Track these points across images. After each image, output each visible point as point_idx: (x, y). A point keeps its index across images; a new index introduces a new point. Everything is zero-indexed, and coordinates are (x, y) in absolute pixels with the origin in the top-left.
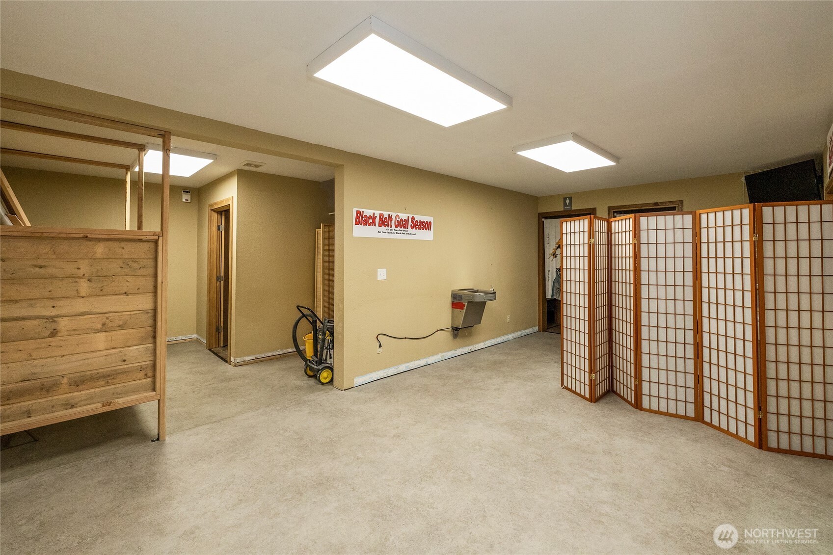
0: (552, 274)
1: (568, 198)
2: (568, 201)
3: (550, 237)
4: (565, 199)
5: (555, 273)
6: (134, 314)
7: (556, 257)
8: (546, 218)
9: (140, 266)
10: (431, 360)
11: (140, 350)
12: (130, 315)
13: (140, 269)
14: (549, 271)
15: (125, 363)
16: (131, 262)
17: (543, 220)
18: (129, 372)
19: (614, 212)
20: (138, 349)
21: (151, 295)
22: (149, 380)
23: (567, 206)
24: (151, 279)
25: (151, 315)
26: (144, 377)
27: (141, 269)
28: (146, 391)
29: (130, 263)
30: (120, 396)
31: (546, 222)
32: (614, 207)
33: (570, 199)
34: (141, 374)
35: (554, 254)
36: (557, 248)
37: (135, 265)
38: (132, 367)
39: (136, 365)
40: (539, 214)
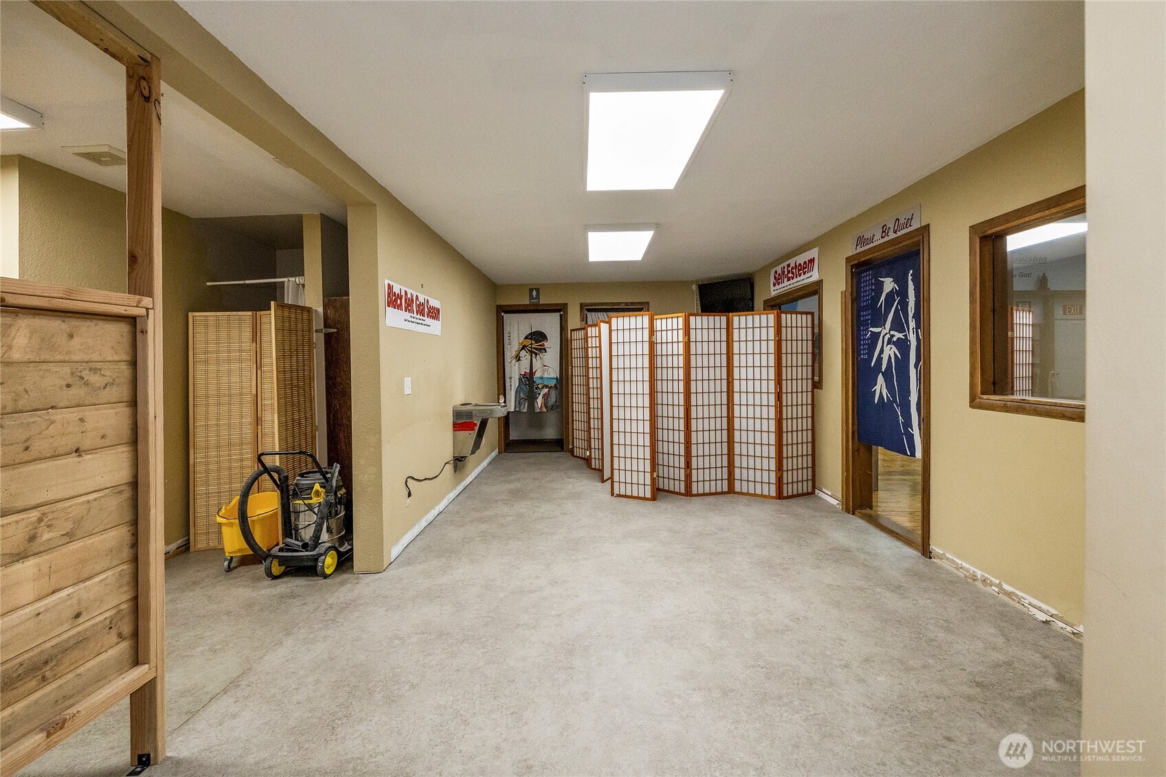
0: (515, 382)
1: (534, 290)
2: (534, 293)
3: (512, 336)
4: (531, 290)
5: (518, 380)
6: (95, 500)
7: (519, 360)
8: (506, 312)
9: (106, 380)
10: (441, 507)
11: (108, 581)
12: (88, 502)
13: (104, 388)
14: (511, 378)
15: (81, 620)
16: (87, 372)
17: (503, 314)
18: (87, 639)
19: (587, 310)
20: (104, 580)
21: (125, 449)
22: (125, 645)
23: (534, 299)
24: (124, 411)
25: (127, 493)
26: (116, 641)
27: (108, 387)
28: (121, 671)
29: (85, 374)
30: (72, 701)
31: (506, 316)
32: (587, 305)
33: (538, 290)
34: (113, 637)
35: (517, 357)
36: (521, 350)
37: (96, 379)
38: (93, 625)
39: (101, 618)
40: (497, 306)
